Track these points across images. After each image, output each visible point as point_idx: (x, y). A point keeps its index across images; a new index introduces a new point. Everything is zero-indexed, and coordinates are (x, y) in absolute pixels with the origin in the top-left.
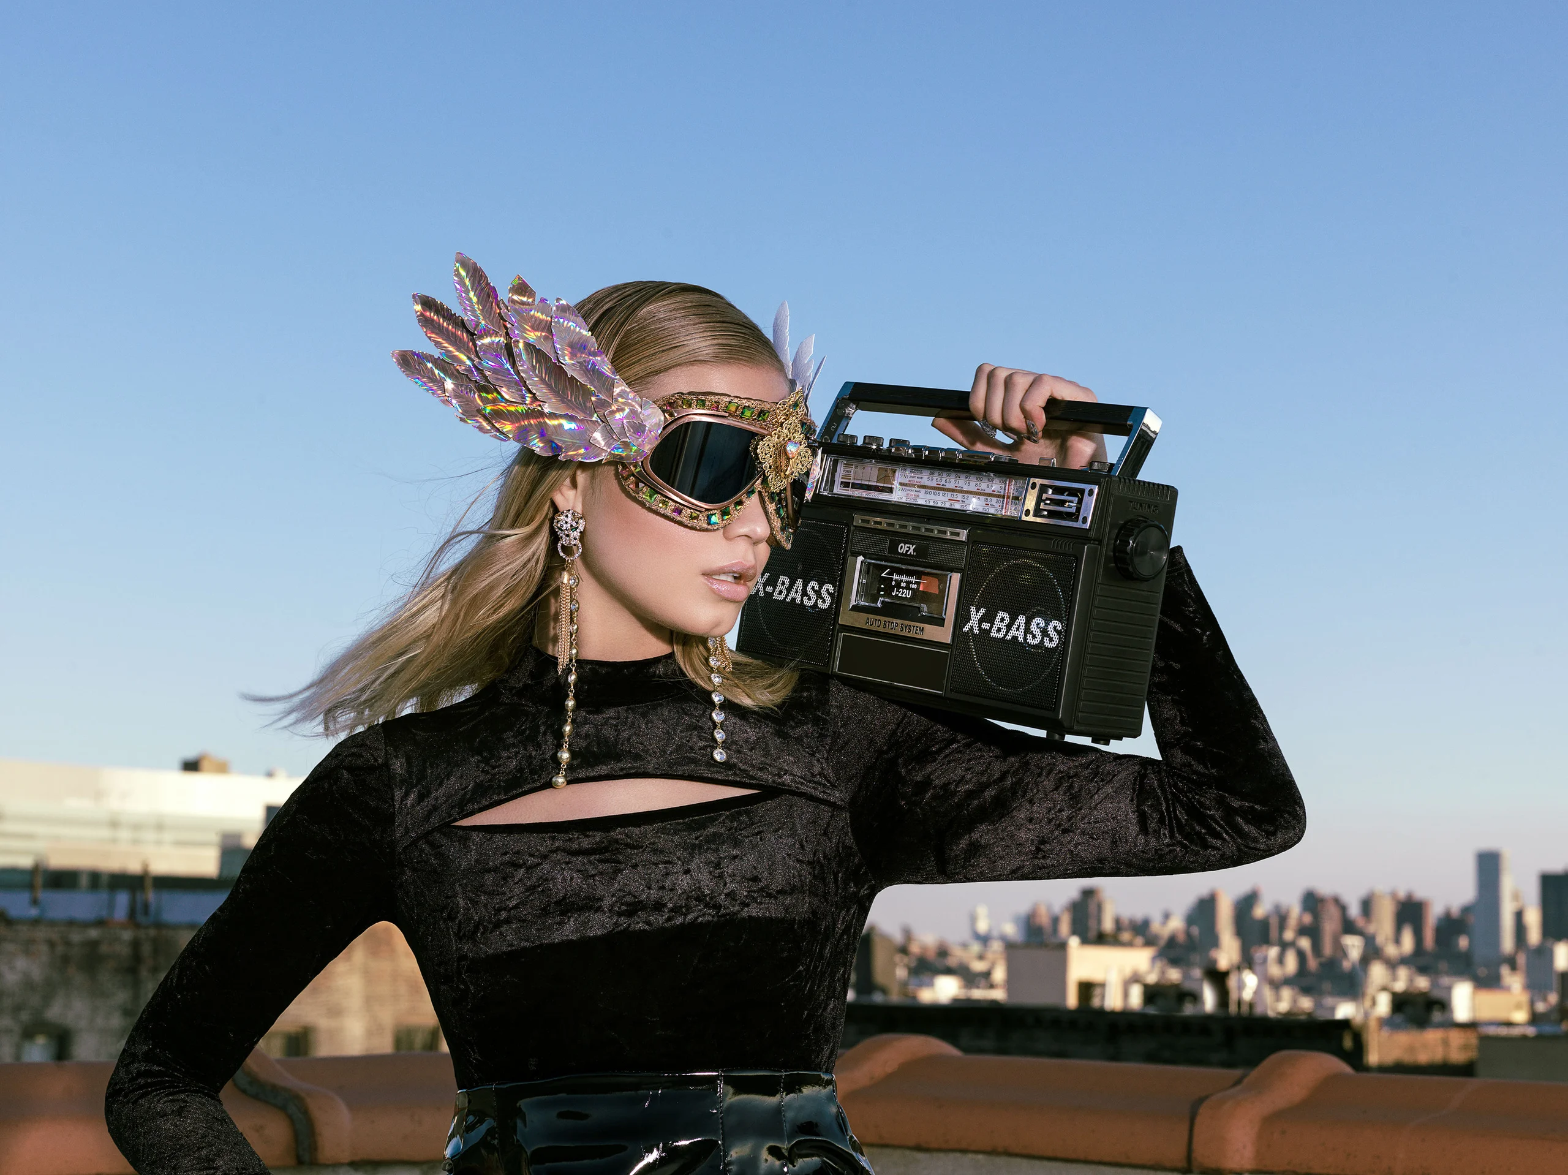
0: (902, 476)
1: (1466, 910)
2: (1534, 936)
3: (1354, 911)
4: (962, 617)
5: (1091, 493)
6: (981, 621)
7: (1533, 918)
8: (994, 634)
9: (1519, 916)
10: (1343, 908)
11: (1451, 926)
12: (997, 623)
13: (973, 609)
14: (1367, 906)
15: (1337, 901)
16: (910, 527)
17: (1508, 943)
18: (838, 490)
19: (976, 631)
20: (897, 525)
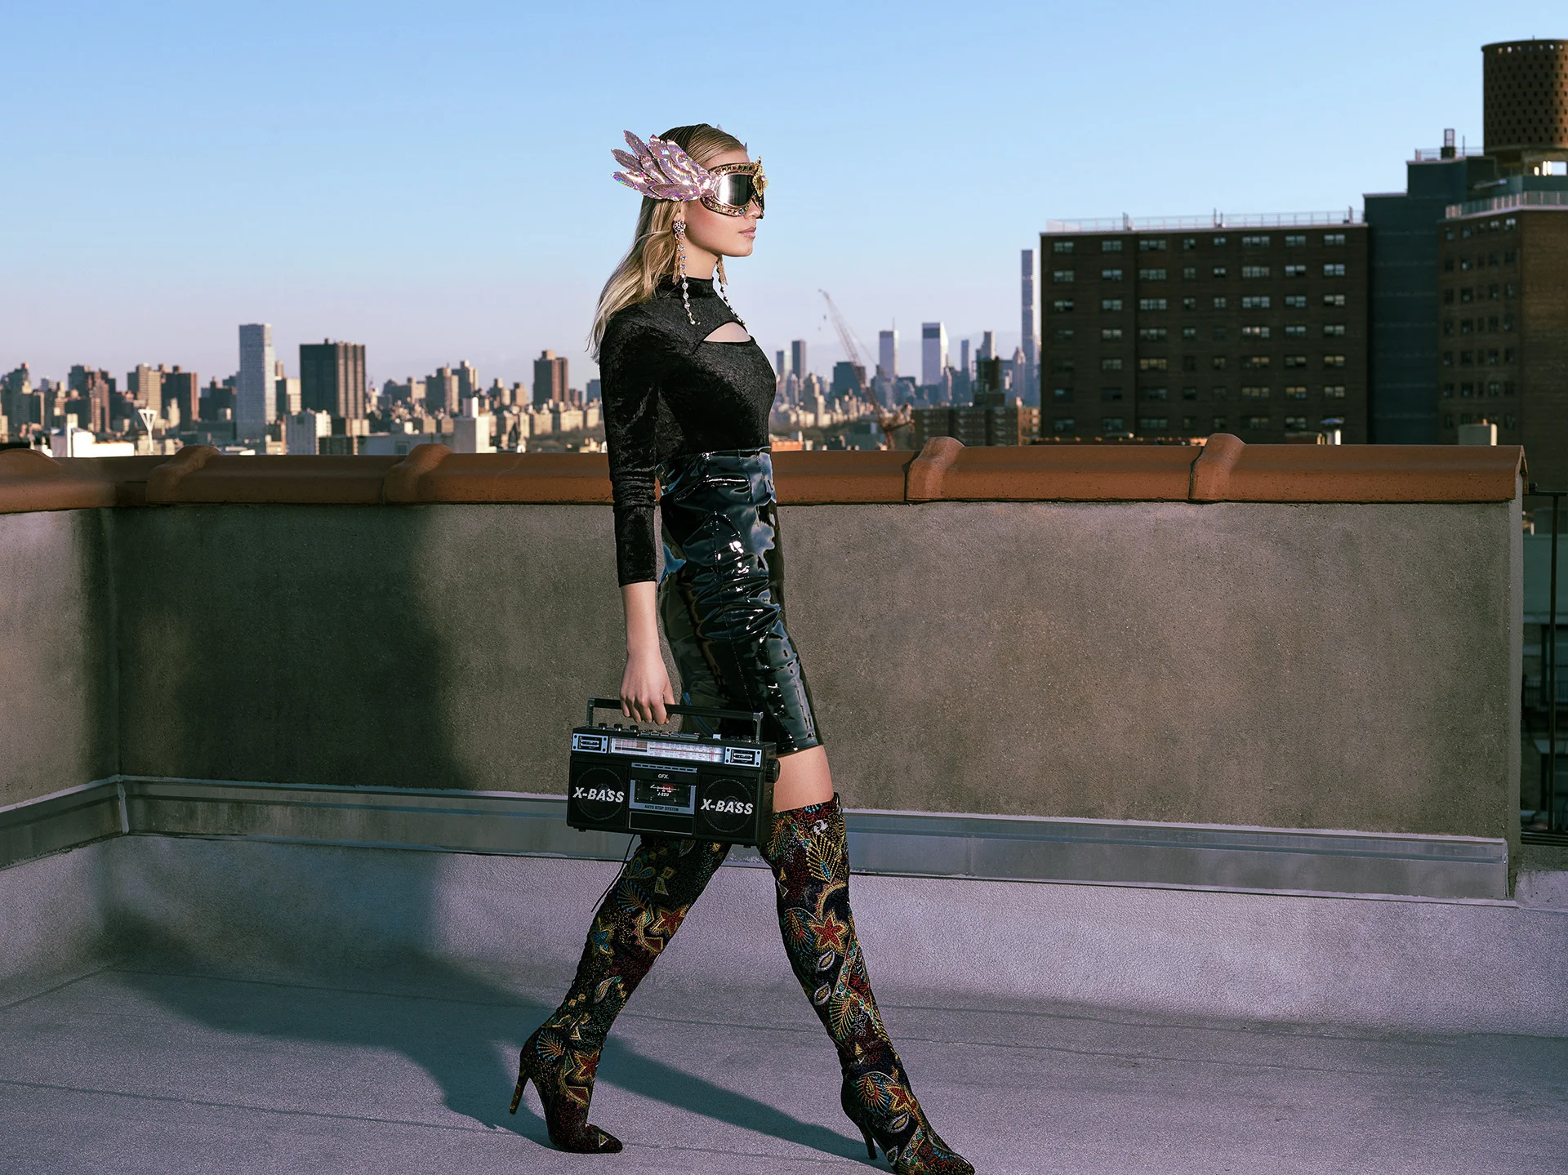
0: (650, 745)
1: (230, 381)
2: (295, 406)
3: (122, 386)
4: (699, 803)
5: (758, 753)
6: (710, 805)
7: (294, 388)
8: (717, 810)
9: (281, 386)
10: (112, 383)
11: (217, 397)
12: (718, 805)
13: (705, 800)
14: (134, 379)
15: (104, 375)
16: (664, 768)
17: (271, 415)
18: (613, 751)
19: (708, 809)
20: (656, 767)
